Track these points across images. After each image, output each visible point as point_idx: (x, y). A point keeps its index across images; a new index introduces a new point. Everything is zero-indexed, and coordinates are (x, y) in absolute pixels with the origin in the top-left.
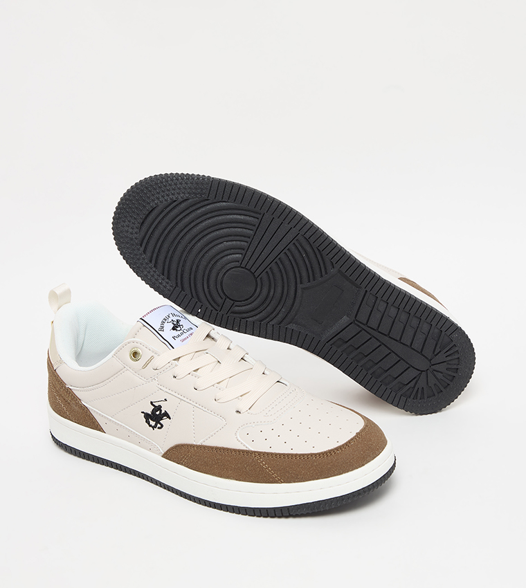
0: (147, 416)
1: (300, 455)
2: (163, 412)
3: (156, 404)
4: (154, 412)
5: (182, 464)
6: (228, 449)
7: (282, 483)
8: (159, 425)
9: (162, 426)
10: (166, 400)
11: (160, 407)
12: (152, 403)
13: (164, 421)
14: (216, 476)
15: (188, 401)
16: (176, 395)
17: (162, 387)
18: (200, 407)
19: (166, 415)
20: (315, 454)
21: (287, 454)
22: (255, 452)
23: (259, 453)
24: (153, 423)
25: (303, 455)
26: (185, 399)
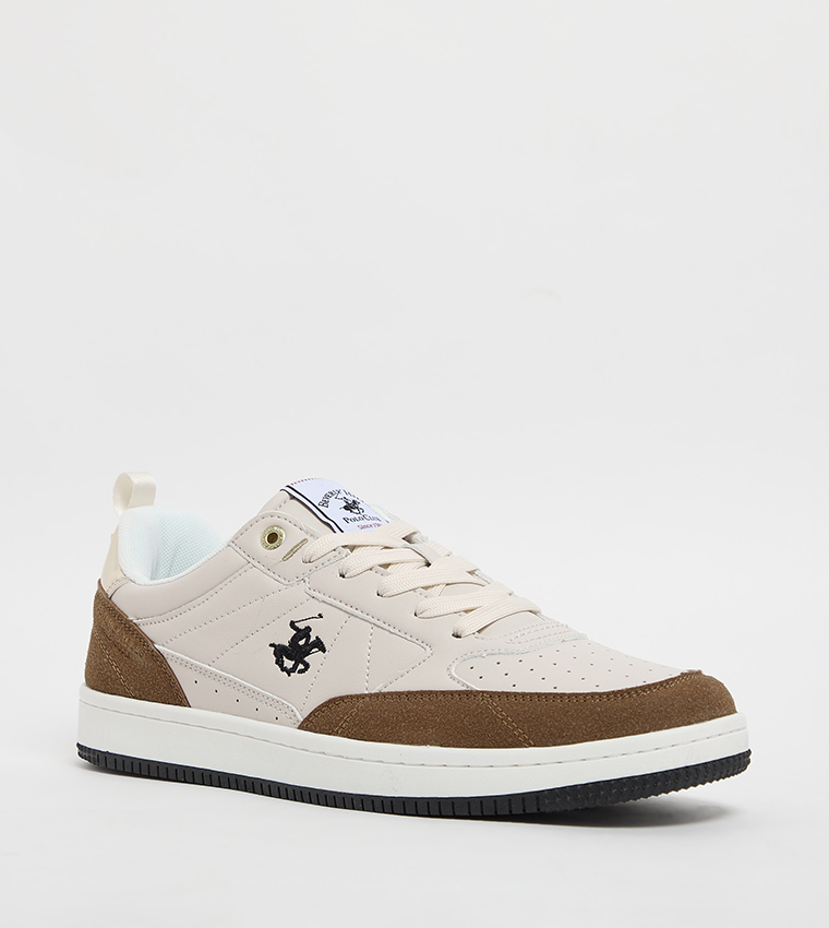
0: (280, 652)
1: (570, 695)
2: (313, 639)
3: (301, 626)
4: (294, 640)
5: (336, 734)
6: (430, 693)
7: (531, 746)
8: (301, 667)
9: (307, 666)
10: (320, 616)
11: (308, 629)
12: (292, 624)
13: (314, 658)
14: (403, 743)
15: (364, 616)
16: (342, 605)
17: (316, 594)
18: (385, 626)
19: (319, 645)
20: (600, 695)
21: (544, 694)
22: (483, 692)
23: (492, 694)
24: (289, 664)
25: (576, 695)
26: (358, 613)
